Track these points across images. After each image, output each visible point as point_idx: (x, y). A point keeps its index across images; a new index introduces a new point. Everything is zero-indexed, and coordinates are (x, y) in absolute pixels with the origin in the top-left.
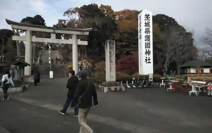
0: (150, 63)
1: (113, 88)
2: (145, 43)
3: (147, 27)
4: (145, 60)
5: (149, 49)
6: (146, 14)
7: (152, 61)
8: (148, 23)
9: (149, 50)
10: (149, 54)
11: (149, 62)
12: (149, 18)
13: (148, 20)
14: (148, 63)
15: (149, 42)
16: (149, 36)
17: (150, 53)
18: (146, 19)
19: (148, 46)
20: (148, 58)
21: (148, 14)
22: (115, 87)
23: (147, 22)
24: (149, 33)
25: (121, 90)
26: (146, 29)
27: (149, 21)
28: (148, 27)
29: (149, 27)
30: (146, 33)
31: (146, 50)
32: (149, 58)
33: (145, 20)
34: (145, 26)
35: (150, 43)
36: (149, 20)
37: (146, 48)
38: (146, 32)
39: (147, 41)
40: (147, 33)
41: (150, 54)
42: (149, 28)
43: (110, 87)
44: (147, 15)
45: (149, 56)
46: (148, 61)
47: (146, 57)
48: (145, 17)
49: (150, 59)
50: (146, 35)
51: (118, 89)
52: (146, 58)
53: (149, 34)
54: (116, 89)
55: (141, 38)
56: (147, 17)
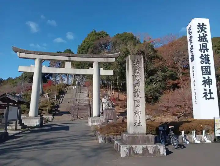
0: (213, 98)
1: (139, 149)
2: (202, 67)
3: (202, 42)
4: (204, 93)
5: (209, 75)
6: (199, 24)
7: (215, 95)
8: (204, 36)
9: (209, 77)
10: (209, 84)
11: (211, 98)
12: (205, 28)
13: (203, 32)
14: (209, 99)
15: (208, 65)
16: (208, 55)
17: (211, 82)
18: (201, 30)
19: (207, 72)
20: (208, 91)
21: (203, 24)
22: (145, 146)
23: (202, 35)
24: (207, 51)
25: (156, 151)
26: (200, 45)
27: (205, 34)
28: (204, 42)
29: (206, 42)
30: (201, 52)
31: (204, 78)
32: (210, 90)
33: (198, 32)
34: (199, 41)
35: (210, 67)
36: (206, 32)
37: (203, 74)
38: (201, 50)
39: (205, 63)
40: (203, 51)
41: (211, 84)
42: (206, 44)
43: (134, 146)
44: (201, 24)
45: (209, 87)
46: (209, 95)
47: (205, 90)
48: (199, 27)
49: (212, 92)
50: (202, 55)
51: (151, 151)
52: (205, 92)
53: (206, 53)
54: (145, 150)
55: (193, 60)
56: (202, 28)
